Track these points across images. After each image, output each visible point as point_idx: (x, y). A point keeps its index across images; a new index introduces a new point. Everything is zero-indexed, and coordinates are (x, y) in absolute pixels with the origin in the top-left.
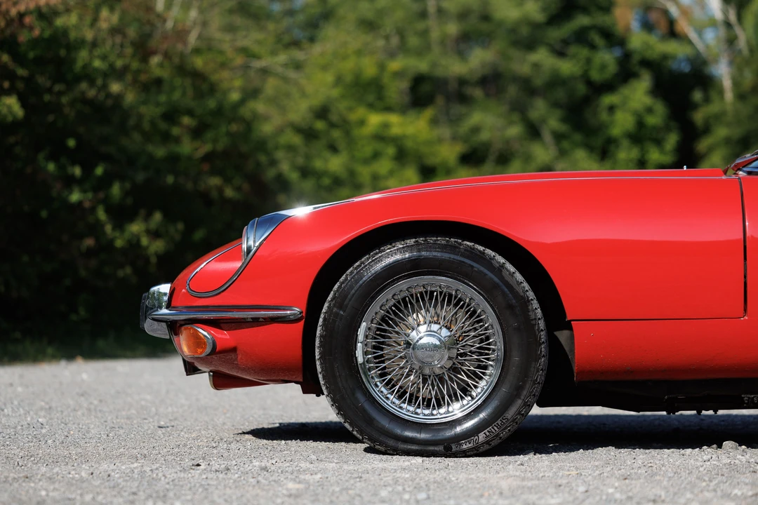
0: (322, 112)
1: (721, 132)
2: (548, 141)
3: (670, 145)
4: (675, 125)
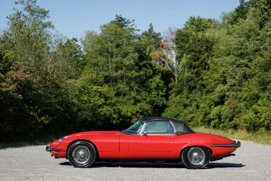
0: (83, 87)
1: (174, 89)
2: (135, 91)
3: (164, 91)
4: (166, 86)
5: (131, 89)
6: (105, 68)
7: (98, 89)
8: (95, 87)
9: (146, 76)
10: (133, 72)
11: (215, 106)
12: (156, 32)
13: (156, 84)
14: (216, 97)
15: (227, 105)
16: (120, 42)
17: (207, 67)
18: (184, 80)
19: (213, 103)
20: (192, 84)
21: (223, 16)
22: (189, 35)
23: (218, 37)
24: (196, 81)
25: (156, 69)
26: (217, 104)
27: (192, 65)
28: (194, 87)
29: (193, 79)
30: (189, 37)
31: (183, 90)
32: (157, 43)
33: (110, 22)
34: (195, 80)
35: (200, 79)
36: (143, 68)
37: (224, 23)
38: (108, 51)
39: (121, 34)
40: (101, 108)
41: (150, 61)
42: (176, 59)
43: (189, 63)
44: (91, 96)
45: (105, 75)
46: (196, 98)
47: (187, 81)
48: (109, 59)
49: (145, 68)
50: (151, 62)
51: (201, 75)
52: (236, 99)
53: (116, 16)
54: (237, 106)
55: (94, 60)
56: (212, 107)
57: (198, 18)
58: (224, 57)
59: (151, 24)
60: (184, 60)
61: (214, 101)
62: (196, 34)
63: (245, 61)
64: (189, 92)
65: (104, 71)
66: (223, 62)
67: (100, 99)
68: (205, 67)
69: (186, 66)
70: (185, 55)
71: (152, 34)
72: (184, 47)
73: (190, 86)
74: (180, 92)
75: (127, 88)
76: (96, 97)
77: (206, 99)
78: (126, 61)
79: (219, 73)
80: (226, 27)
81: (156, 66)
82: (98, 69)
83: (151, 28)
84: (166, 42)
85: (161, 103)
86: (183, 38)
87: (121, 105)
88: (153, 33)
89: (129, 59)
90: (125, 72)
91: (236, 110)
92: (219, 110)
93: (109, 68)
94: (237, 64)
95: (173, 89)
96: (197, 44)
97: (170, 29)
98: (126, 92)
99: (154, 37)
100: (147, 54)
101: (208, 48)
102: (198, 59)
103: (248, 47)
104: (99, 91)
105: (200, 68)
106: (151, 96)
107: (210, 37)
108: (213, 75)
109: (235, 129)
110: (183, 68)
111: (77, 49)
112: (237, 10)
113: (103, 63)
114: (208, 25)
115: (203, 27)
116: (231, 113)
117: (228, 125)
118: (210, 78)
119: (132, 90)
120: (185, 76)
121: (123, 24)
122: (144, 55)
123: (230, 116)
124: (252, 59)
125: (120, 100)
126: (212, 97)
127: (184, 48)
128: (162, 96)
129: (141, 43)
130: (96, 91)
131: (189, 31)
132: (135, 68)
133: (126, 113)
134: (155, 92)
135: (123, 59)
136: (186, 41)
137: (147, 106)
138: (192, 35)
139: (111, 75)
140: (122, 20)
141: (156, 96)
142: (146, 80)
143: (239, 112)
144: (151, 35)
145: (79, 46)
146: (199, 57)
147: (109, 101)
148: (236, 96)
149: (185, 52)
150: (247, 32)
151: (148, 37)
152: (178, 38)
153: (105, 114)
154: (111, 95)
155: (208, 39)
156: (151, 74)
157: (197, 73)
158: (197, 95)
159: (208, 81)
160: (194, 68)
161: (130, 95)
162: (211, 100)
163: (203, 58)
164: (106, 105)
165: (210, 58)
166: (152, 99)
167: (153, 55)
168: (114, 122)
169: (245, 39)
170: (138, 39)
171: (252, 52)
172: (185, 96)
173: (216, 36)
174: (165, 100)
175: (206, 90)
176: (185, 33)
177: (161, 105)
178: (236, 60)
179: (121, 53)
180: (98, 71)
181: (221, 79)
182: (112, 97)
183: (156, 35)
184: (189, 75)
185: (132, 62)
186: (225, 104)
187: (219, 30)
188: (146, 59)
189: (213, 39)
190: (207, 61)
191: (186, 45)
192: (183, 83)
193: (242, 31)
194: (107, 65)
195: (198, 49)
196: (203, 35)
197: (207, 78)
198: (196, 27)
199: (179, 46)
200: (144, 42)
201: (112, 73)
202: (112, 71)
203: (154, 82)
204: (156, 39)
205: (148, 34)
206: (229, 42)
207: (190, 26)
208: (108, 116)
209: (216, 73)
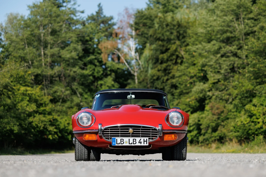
2: (79, 95)
5: (74, 92)
6: (36, 63)
7: (26, 91)
8: (23, 89)
9: (94, 77)
10: (77, 69)
11: (192, 113)
12: (106, 16)
14: (193, 100)
15: (209, 111)
16: (56, 26)
17: (179, 61)
18: (147, 80)
19: (189, 109)
20: (158, 85)
22: (153, 17)
23: (194, 20)
24: (165, 81)
25: (108, 67)
26: (194, 110)
27: (158, 59)
29: (160, 79)
30: (153, 20)
32: (109, 30)
34: (163, 80)
35: (169, 78)
36: (89, 66)
37: (201, 2)
38: (39, 40)
39: (58, 16)
40: (31, 118)
41: (99, 55)
42: (136, 52)
43: (155, 57)
45: (35, 74)
47: (152, 81)
48: (41, 51)
49: (92, 66)
50: (101, 57)
51: (171, 72)
52: (221, 101)
54: (223, 111)
55: (20, 52)
58: (204, 44)
59: (100, 4)
60: (147, 53)
61: (191, 106)
62: (163, 15)
63: (232, 48)
65: (34, 68)
67: (30, 105)
68: (176, 61)
70: (148, 45)
72: (147, 34)
75: (68, 92)
76: (24, 102)
77: (179, 104)
78: (66, 54)
79: (197, 67)
80: (204, 7)
81: (108, 62)
82: (26, 64)
83: (99, 10)
84: (122, 28)
87: (59, 116)
88: (102, 16)
89: (70, 51)
90: (64, 68)
91: (222, 116)
92: (199, 118)
93: (42, 63)
94: (222, 52)
96: (165, 30)
97: (126, 9)
98: (66, 98)
99: (104, 23)
100: (95, 46)
101: (180, 34)
102: (167, 50)
103: (237, 29)
104: (29, 94)
105: (169, 63)
107: (183, 21)
108: (189, 70)
109: (221, 143)
110: (146, 63)
113: (33, 56)
114: (179, 5)
115: (173, 7)
116: (215, 120)
117: (210, 138)
118: (184, 74)
119: (74, 94)
120: (149, 75)
121: (60, 3)
122: (89, 47)
123: (214, 124)
124: (242, 45)
125: (58, 108)
126: (188, 100)
127: (146, 36)
129: (85, 29)
130: (23, 94)
131: (153, 12)
132: (79, 64)
133: (67, 127)
135: (61, 51)
136: (150, 26)
138: (158, 18)
139: (45, 74)
142: (94, 82)
143: (226, 119)
144: (100, 19)
146: (168, 47)
147: (42, 108)
148: (221, 97)
149: (148, 41)
150: (235, 8)
151: (96, 22)
152: (137, 22)
153: (37, 127)
154: (44, 100)
155: (180, 23)
156: (100, 74)
157: (165, 70)
159: (181, 79)
160: (161, 63)
161: (72, 101)
162: (186, 105)
163: (174, 48)
164: (38, 114)
165: (183, 48)
167: (103, 47)
168: (50, 137)
169: (233, 19)
170: (81, 24)
171: (242, 37)
173: (191, 19)
175: (179, 92)
176: (147, 14)
178: (220, 48)
179: (58, 42)
181: (200, 75)
182: (46, 103)
183: (107, 20)
184: (154, 73)
185: (74, 54)
186: (206, 109)
187: (195, 10)
188: (93, 53)
189: (188, 23)
190: (179, 53)
191: (149, 31)
192: (145, 84)
193: (228, 7)
194: (38, 59)
195: (167, 36)
196: (173, 17)
197: (180, 74)
198: (163, 6)
199: (140, 33)
200: (90, 29)
201: (45, 70)
202: (46, 68)
203: (105, 85)
204: (107, 25)
205: (95, 17)
206: (210, 22)
207: (154, 6)
208: (42, 128)
209: (193, 67)
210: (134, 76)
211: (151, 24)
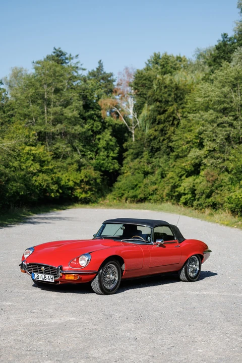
0: (13, 149)
1: (131, 151)
2: (79, 153)
3: (116, 151)
4: (118, 145)
5: (75, 149)
6: (40, 121)
7: (31, 150)
8: (28, 148)
9: (93, 131)
10: (78, 127)
11: (187, 177)
12: (106, 72)
13: (105, 142)
14: (189, 164)
15: (203, 177)
16: (59, 86)
17: (176, 122)
18: (144, 139)
19: (184, 172)
20: (155, 144)
21: (198, 53)
22: (152, 79)
23: (191, 83)
24: (161, 141)
25: (106, 123)
26: (189, 174)
27: (156, 120)
28: (158, 149)
29: (157, 138)
30: (152, 81)
31: (143, 152)
32: (109, 86)
33: (45, 57)
34: (160, 139)
35: (166, 138)
36: (89, 121)
37: (198, 64)
38: (43, 97)
39: (62, 75)
40: (35, 177)
41: (98, 110)
42: (134, 110)
43: (152, 117)
44: (22, 160)
45: (39, 131)
46: (160, 164)
47: (149, 140)
48: (44, 109)
49: (92, 120)
50: (100, 112)
51: (167, 133)
52: (215, 168)
53: (53, 49)
54: (218, 178)
55: (25, 110)
56: (183, 178)
57: (164, 55)
58: (202, 112)
59: (100, 61)
60: (145, 112)
61: (186, 170)
62: (162, 77)
63: (229, 118)
64: (151, 155)
65: (38, 125)
66: (200, 118)
67: (34, 164)
68: (173, 122)
69: (147, 120)
70: (146, 105)
71: (101, 74)
72: (146, 94)
73: (153, 147)
74: (138, 155)
75: (69, 149)
76: (28, 161)
77: (175, 167)
78: (69, 113)
79: (194, 133)
80: (201, 69)
81: (106, 117)
82: (30, 121)
83: (99, 67)
84: (120, 85)
85: (112, 167)
86: (144, 82)
87: (60, 171)
88: (102, 72)
89: (72, 110)
90: (66, 126)
91: (216, 183)
92: (193, 183)
93: (45, 121)
94: (218, 122)
95: (129, 150)
97: (127, 69)
98: (67, 154)
99: (104, 79)
100: (95, 101)
101: (178, 97)
102: (165, 111)
103: (234, 100)
104: (33, 154)
105: (167, 124)
106: (99, 158)
107: (180, 82)
108: (185, 135)
109: (214, 208)
110: (144, 122)
111: (3, 94)
112: (218, 48)
113: (37, 114)
114: (177, 66)
115: (171, 68)
116: (209, 187)
117: (204, 203)
118: (180, 139)
119: (75, 151)
120: (146, 134)
121: (63, 60)
122: (90, 103)
123: (208, 191)
124: (238, 115)
125: (59, 164)
126: (184, 164)
127: (145, 96)
128: (114, 158)
129: (86, 86)
130: (28, 154)
131: (152, 73)
132: (80, 122)
133: (67, 183)
134: (104, 152)
135: (64, 109)
137: (95, 173)
138: (157, 79)
139: (48, 131)
140: (61, 55)
141: (105, 157)
142: (92, 136)
143: (220, 186)
144: (100, 76)
145: (5, 91)
146: (166, 109)
147: (45, 168)
148: (216, 165)
150: (233, 80)
151: (96, 79)
152: (137, 82)
153: (40, 185)
154: (47, 158)
155: (178, 85)
156: (99, 128)
157: (162, 130)
158: (162, 160)
159: (178, 143)
160: (158, 124)
161: (72, 158)
162: (181, 168)
163: (172, 110)
164: (41, 173)
165: (180, 110)
166: (100, 162)
167: (103, 104)
168: (53, 195)
169: (230, 90)
170: (83, 81)
171: (239, 108)
172: (145, 161)
173: (189, 81)
174: (117, 163)
175: (176, 155)
176: (147, 75)
177: (111, 171)
178: (217, 117)
179: (61, 101)
180: (29, 124)
181: (196, 141)
182: (49, 160)
183: (107, 76)
184: (151, 133)
185: (76, 113)
186: (200, 174)
187: (192, 72)
188: (93, 108)
189: (185, 86)
190: (176, 114)
191: (148, 92)
192: (142, 143)
193: (226, 79)
194: (42, 117)
195: (165, 98)
196: (171, 80)
197: (177, 138)
198: (162, 67)
199: (139, 93)
200: (90, 85)
201: (48, 127)
202: (48, 126)
203: (103, 139)
204: (106, 81)
205: (96, 74)
206: (209, 92)
207: (153, 66)
208: (44, 187)
209: (190, 133)
210: (132, 134)
211: (149, 85)
